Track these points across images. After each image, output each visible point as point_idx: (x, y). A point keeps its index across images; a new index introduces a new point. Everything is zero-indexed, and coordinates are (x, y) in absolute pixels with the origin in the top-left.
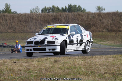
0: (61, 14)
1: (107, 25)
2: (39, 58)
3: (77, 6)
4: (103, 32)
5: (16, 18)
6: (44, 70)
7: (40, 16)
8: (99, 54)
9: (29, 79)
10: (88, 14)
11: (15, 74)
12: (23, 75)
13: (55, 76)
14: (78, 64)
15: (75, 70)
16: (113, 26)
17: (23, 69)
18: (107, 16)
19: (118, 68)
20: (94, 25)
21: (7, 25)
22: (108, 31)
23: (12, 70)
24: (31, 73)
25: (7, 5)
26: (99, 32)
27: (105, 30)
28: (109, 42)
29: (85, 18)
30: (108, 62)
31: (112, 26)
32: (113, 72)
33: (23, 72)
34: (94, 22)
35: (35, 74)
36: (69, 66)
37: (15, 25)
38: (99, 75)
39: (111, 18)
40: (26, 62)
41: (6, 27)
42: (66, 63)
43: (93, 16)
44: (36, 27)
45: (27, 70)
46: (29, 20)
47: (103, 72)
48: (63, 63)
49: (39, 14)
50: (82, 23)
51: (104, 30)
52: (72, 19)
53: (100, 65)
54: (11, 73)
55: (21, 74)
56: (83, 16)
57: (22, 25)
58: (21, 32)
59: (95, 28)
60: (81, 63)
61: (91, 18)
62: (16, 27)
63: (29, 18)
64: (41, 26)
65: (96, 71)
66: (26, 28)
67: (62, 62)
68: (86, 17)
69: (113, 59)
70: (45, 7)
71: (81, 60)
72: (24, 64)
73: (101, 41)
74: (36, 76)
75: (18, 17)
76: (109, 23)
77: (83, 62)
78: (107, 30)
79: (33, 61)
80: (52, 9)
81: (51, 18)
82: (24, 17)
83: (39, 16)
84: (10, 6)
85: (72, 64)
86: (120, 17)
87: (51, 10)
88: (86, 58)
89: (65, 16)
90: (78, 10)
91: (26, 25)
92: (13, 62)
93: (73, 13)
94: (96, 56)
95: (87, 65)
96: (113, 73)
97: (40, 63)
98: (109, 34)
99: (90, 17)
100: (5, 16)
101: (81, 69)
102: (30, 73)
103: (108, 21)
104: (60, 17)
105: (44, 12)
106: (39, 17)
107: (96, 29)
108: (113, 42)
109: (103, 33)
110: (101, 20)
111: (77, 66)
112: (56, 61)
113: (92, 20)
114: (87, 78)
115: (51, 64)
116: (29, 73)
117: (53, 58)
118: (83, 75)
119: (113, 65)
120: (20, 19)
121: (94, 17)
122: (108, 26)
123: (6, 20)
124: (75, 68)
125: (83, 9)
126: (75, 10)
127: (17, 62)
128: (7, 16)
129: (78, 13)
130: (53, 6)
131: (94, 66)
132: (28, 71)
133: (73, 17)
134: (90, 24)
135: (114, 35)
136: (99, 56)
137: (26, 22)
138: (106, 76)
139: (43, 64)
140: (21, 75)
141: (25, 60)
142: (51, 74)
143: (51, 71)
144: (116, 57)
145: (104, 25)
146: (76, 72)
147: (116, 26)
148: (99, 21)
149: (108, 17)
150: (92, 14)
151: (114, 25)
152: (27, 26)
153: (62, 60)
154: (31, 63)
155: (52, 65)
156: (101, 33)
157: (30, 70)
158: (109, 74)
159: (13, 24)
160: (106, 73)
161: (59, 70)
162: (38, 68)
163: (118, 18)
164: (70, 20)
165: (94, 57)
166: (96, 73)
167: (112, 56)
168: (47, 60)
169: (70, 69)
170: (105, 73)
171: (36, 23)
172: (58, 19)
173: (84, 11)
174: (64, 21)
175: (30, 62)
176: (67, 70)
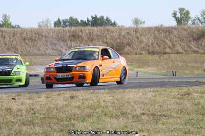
0: (83, 28)
1: (147, 45)
2: (48, 92)
3: (105, 18)
4: (141, 54)
5: (18, 35)
6: (55, 110)
7: (53, 32)
8: (135, 87)
9: (33, 123)
10: (120, 29)
11: (14, 116)
12: (24, 116)
13: (71, 119)
14: (104, 101)
15: (99, 110)
16: (156, 46)
17: (25, 108)
18: (147, 32)
19: (161, 106)
20: (129, 44)
21: (6, 44)
22: (149, 53)
23: (9, 110)
24: (37, 115)
25: (5, 16)
26: (136, 54)
27: (144, 52)
28: (150, 68)
29: (116, 35)
30: (147, 98)
31: (154, 45)
32: (153, 112)
33: (24, 112)
34: (129, 41)
35: (42, 116)
36: (90, 105)
37: (17, 44)
38: (133, 117)
39: (153, 35)
40: (30, 99)
41: (4, 47)
42: (87, 100)
43: (127, 31)
44: (47, 48)
45: (31, 110)
46: (37, 37)
47: (138, 112)
48: (82, 100)
49: (51, 29)
50: (112, 41)
51: (142, 51)
52: (97, 36)
53: (135, 102)
54: (8, 115)
55: (22, 116)
56: (113, 32)
57: (27, 44)
58: (26, 55)
59: (130, 48)
60: (108, 100)
61: (125, 35)
62: (18, 47)
63: (37, 35)
64: (54, 46)
65: (129, 111)
66: (32, 49)
67: (82, 98)
68: (118, 33)
69: (153, 94)
70: (59, 20)
71: (107, 96)
72: (26, 101)
73: (139, 67)
74: (43, 118)
75: (21, 33)
76: (151, 41)
77: (110, 98)
78: (147, 52)
79: (40, 98)
80: (70, 22)
81: (68, 34)
82: (29, 34)
83: (51, 31)
84: (9, 18)
85: (95, 100)
86: (166, 33)
87: (67, 24)
88: (115, 92)
89: (87, 31)
90: (106, 24)
91: (33, 44)
92: (11, 98)
93: (98, 28)
94: (130, 90)
95: (116, 102)
96: (153, 115)
97: (50, 99)
98: (150, 57)
99: (123, 33)
100: (2, 31)
101: (108, 109)
102: (35, 114)
103: (149, 38)
104: (81, 34)
105: (58, 27)
106: (51, 33)
107: (132, 51)
108: (155, 68)
109: (142, 56)
110: (138, 38)
111: (103, 104)
112: (72, 97)
113: (126, 38)
114: (115, 121)
115: (66, 101)
116: (33, 114)
117: (68, 92)
118: (111, 117)
119: (154, 103)
120: (24, 36)
121: (128, 33)
122: (149, 46)
123: (5, 38)
124: (99, 106)
125: (113, 22)
126: (102, 23)
127: (16, 98)
128: (5, 32)
129: (106, 28)
130: (71, 18)
131: (126, 105)
132: (32, 112)
133: (98, 33)
134: (123, 43)
135: (157, 58)
136: (133, 90)
137: (31, 39)
138: (143, 118)
139: (54, 101)
140: (21, 118)
141: (29, 95)
142: (64, 115)
143: (64, 111)
144: (158, 91)
145: (143, 45)
146: (100, 112)
147: (159, 46)
148: (136, 39)
149: (149, 33)
150: (127, 29)
151: (157, 44)
152: (33, 47)
153: (82, 96)
154: (37, 100)
155: (66, 103)
156: (139, 56)
157: (35, 110)
158: (148, 115)
159: (14, 43)
160: (144, 114)
161: (76, 110)
162: (47, 107)
163: (163, 35)
164: (95, 37)
165: (127, 90)
166: (129, 114)
167: (152, 89)
168: (59, 95)
169: (92, 109)
170: (141, 115)
171: (46, 41)
172: (78, 35)
173: (114, 24)
174: (86, 39)
175: (35, 98)
176: (88, 110)
